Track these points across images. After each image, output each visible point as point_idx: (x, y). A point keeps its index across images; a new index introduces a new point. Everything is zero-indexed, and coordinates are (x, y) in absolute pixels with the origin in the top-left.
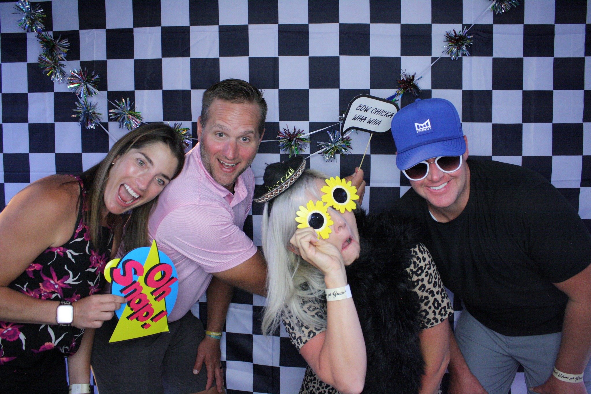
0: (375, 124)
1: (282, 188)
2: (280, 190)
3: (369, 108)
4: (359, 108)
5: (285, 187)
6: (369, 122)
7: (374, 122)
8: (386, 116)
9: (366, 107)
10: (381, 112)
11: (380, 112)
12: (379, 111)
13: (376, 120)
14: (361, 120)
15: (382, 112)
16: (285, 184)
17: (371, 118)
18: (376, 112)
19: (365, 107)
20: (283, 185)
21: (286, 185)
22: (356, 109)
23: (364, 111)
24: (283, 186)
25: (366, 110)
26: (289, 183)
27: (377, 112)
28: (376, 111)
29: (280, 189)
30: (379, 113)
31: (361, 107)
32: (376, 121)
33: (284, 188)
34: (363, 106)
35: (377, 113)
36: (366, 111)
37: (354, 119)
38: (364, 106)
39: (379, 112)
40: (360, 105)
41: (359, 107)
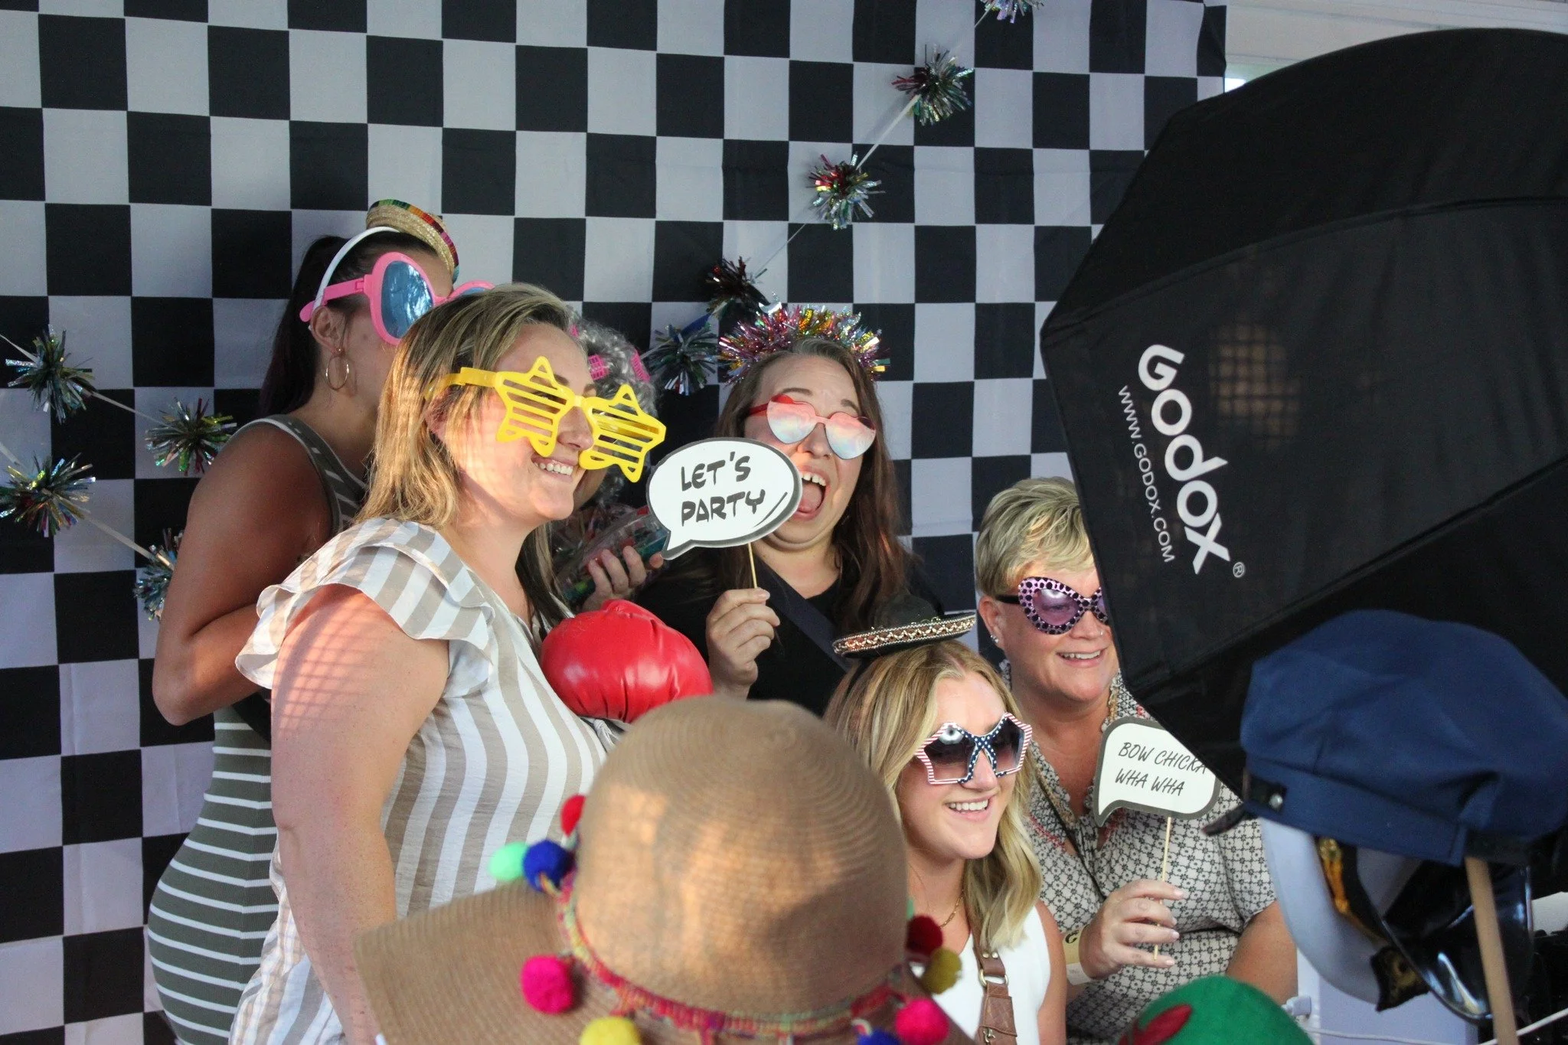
0: (1171, 790)
1: (925, 631)
2: (918, 634)
3: (1147, 750)
4: (1125, 751)
5: (932, 632)
6: (1155, 787)
7: (1167, 785)
8: (1193, 770)
9: (1141, 750)
10: (1177, 758)
11: (1174, 758)
12: (1172, 757)
13: (1171, 780)
14: (1135, 783)
15: (1179, 761)
16: (933, 626)
17: (1158, 777)
18: (1166, 760)
19: (1137, 748)
20: (929, 626)
21: (934, 630)
22: (1120, 755)
23: (1139, 759)
24: (928, 629)
25: (1143, 757)
26: (941, 629)
27: (1168, 759)
28: (1166, 757)
29: (920, 632)
30: (1174, 761)
31: (1129, 750)
32: (1171, 784)
33: (928, 631)
34: (1133, 747)
35: (1169, 761)
36: (1144, 760)
37: (1119, 779)
38: (1136, 746)
39: (1172, 760)
40: (1126, 744)
41: (1125, 748)
